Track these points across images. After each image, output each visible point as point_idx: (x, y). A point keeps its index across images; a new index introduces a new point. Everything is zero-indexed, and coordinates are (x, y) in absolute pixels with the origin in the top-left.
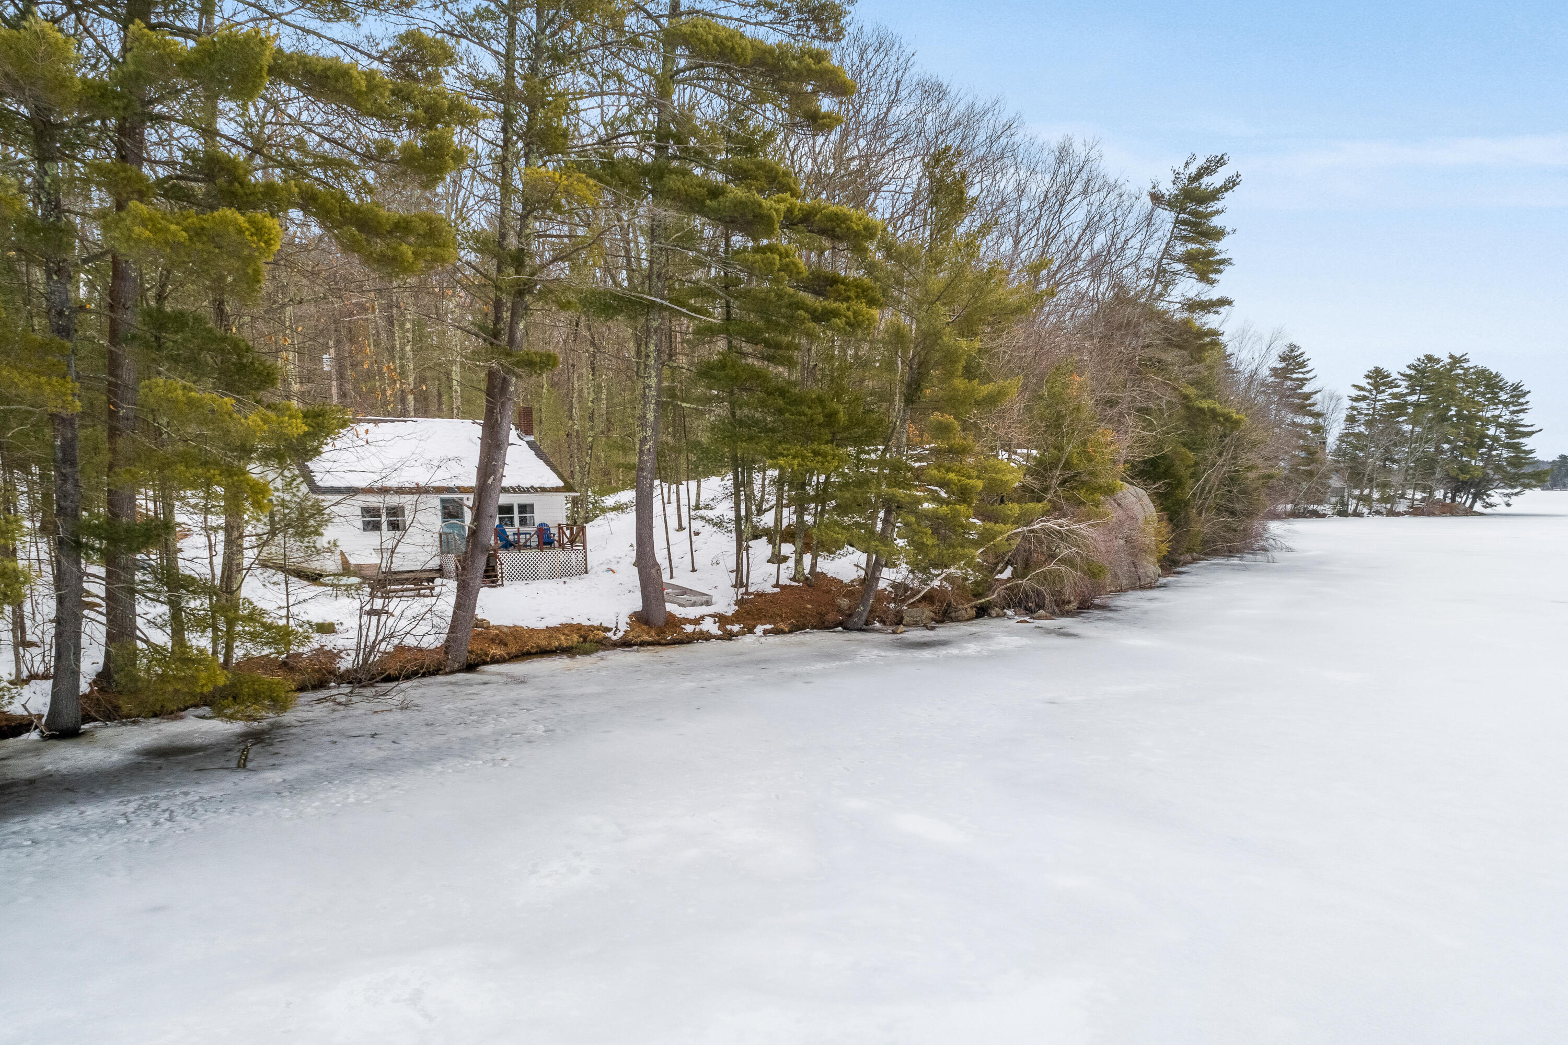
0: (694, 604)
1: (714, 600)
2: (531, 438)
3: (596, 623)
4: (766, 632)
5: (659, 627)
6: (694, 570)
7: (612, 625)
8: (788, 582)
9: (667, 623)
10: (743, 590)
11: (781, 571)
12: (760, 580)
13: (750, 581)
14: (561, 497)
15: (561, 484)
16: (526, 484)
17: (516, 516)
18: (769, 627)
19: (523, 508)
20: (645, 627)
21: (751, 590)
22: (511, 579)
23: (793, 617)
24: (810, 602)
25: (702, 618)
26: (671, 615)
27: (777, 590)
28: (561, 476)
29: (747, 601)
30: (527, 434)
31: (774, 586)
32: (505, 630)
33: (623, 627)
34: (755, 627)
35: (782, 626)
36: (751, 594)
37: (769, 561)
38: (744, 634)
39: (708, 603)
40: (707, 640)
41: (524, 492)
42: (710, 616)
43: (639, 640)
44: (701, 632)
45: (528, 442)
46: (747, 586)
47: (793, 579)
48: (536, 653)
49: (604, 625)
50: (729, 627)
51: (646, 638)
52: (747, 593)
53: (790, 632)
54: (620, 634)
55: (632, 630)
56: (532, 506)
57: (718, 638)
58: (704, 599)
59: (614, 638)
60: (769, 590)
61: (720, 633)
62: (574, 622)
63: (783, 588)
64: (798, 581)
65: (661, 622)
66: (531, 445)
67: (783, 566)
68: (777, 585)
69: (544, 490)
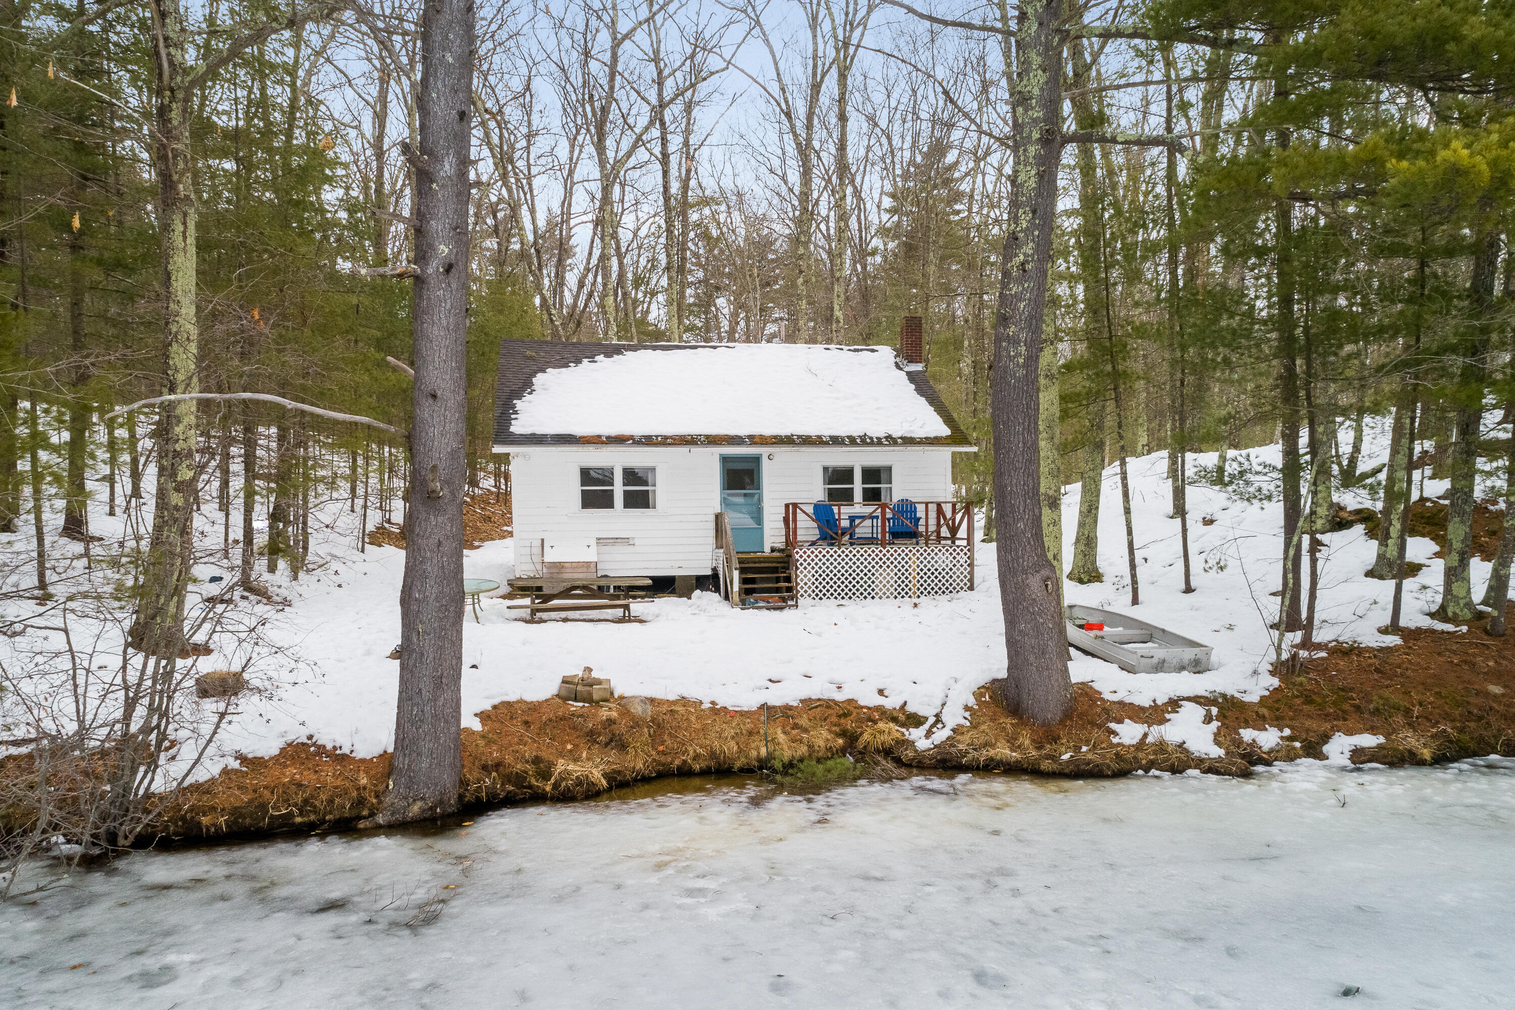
0: (1160, 667)
1: (1214, 658)
2: (919, 367)
3: (891, 703)
4: (1359, 757)
5: (1045, 724)
6: (1189, 590)
7: (928, 711)
8: (1426, 622)
9: (1068, 715)
10: (1297, 637)
11: (1405, 597)
12: (1347, 615)
13: (1318, 616)
14: (945, 454)
15: (945, 431)
16: (877, 431)
17: (858, 487)
18: (1368, 740)
19: (873, 475)
20: (1008, 722)
21: (1318, 636)
22: (819, 596)
23: (1448, 717)
24: (1497, 676)
25: (1174, 704)
26: (1087, 692)
27: (1393, 640)
28: (949, 420)
29: (1306, 667)
30: (911, 361)
31: (1383, 631)
32: (638, 709)
33: (955, 717)
34: (1326, 738)
35: (1410, 740)
36: (1319, 647)
37: (1370, 574)
38: (1291, 757)
39: (1198, 667)
40: (1176, 770)
41: (872, 443)
42: (1196, 700)
43: (984, 755)
44: (1161, 746)
45: (908, 373)
46: (1309, 627)
47: (1441, 614)
48: (705, 773)
49: (910, 708)
50: (1247, 734)
51: (1003, 751)
52: (1306, 643)
53: (1440, 760)
54: (941, 735)
55: (974, 726)
56: (889, 469)
57: (1211, 768)
58: (1188, 654)
59: (923, 744)
60: (1371, 638)
61: (1217, 752)
62: (840, 697)
63: (1412, 635)
64: (1454, 620)
65: (1052, 711)
66: (912, 377)
67: (1409, 584)
68: (1393, 628)
69: (908, 441)
